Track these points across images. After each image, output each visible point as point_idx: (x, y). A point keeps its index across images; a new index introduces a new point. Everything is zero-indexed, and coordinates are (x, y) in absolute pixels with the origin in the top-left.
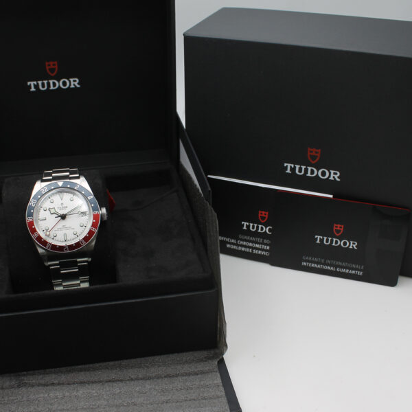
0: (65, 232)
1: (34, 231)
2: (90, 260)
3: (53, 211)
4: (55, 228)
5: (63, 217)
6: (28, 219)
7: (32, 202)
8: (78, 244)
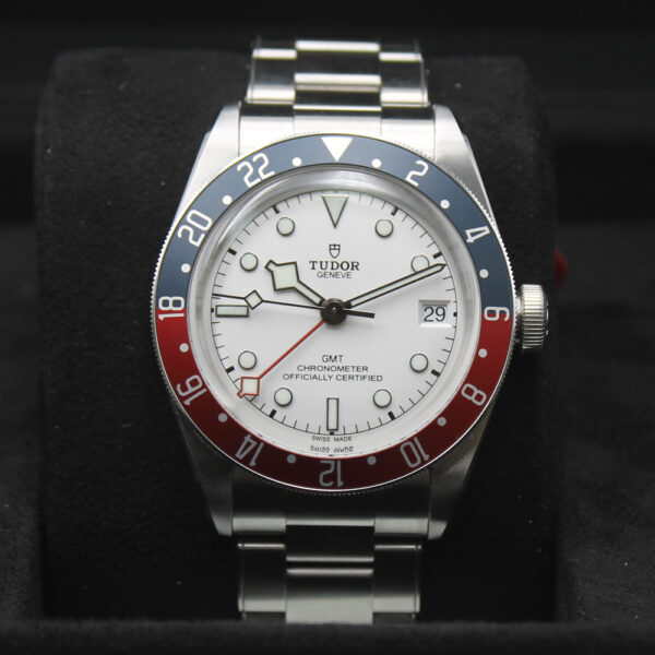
0: (333, 388)
1: (186, 367)
2: (437, 529)
3: (285, 277)
4: (289, 366)
5: (335, 314)
6: (164, 306)
7: (187, 217)
8: (390, 459)
